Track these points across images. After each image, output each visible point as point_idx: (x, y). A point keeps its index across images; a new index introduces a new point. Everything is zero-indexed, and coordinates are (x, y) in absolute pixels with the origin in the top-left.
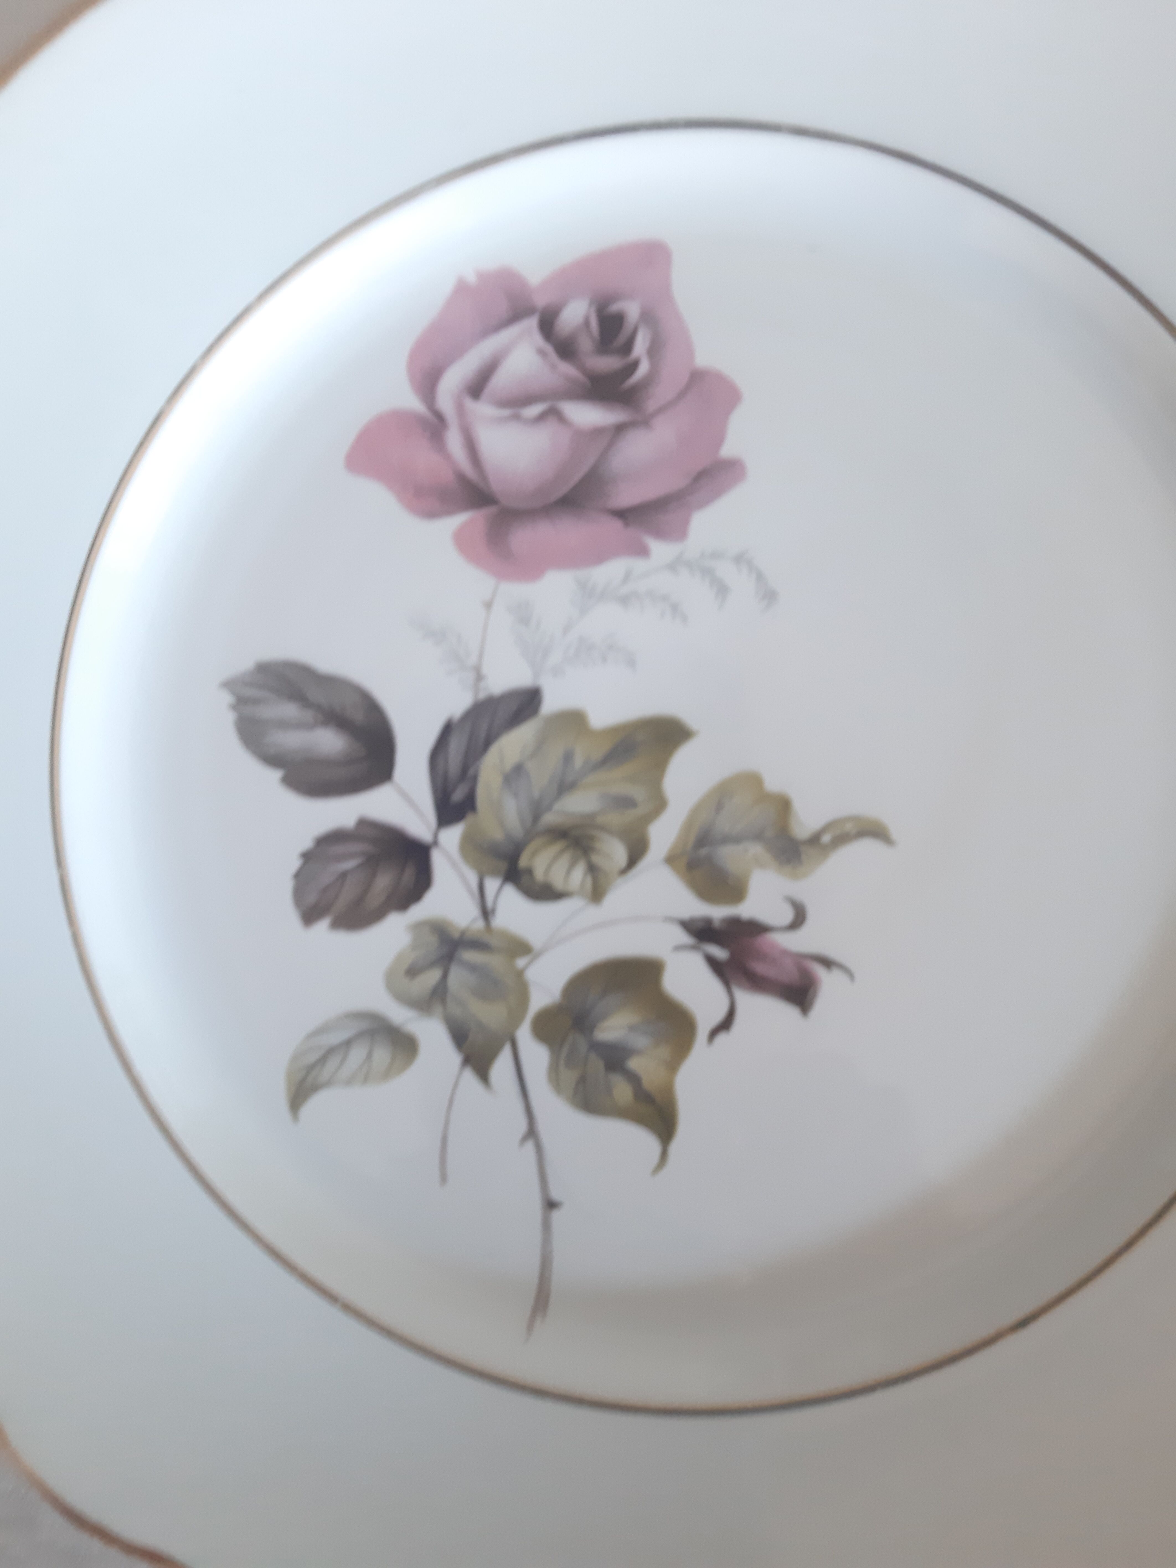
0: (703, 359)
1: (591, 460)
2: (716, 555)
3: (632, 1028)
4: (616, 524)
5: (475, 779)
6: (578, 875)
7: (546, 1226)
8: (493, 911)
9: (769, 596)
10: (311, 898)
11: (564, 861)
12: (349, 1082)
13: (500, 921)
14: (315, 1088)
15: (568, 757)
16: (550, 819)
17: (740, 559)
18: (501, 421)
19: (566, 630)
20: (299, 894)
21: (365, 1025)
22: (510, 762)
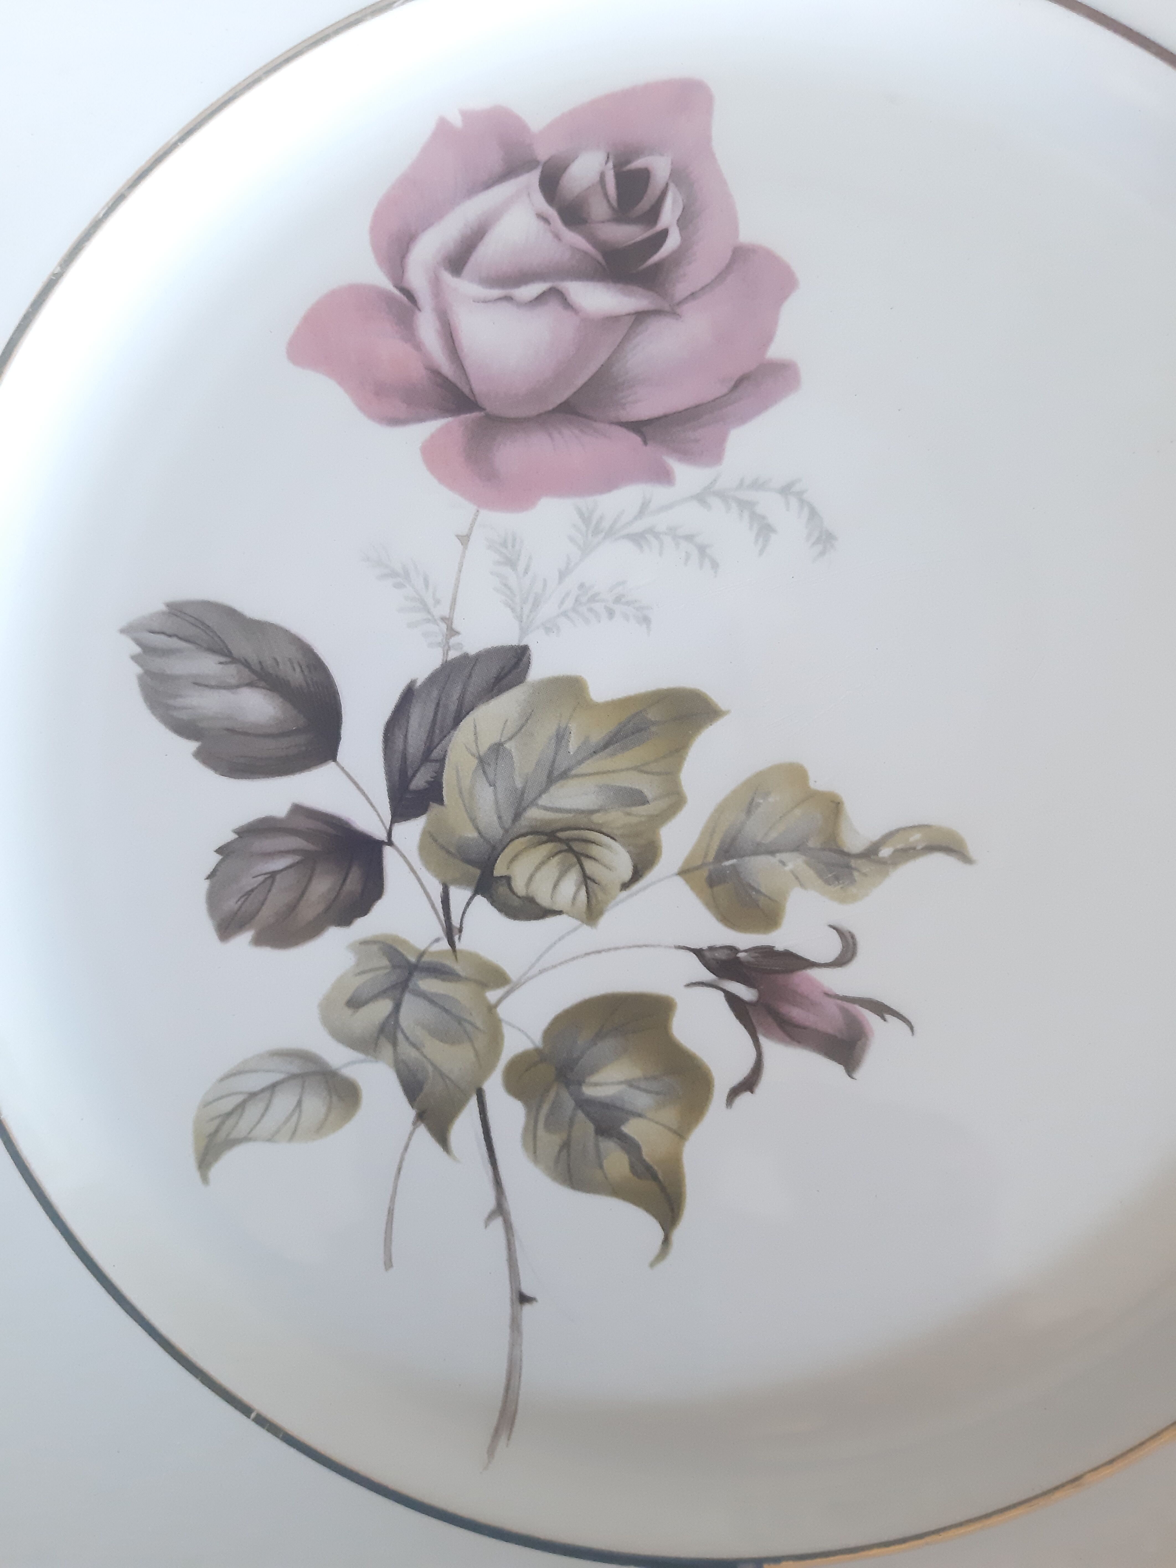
1: (602, 357)
2: (757, 485)
3: (630, 1084)
5: (442, 761)
6: (569, 887)
7: (515, 1325)
8: (460, 930)
9: (825, 540)
10: (231, 904)
11: (552, 868)
12: (271, 1139)
13: (466, 943)
14: (231, 1143)
15: (561, 737)
16: (534, 814)
17: (788, 490)
18: (487, 302)
19: (562, 575)
20: (213, 900)
21: (295, 1068)
22: (487, 742)
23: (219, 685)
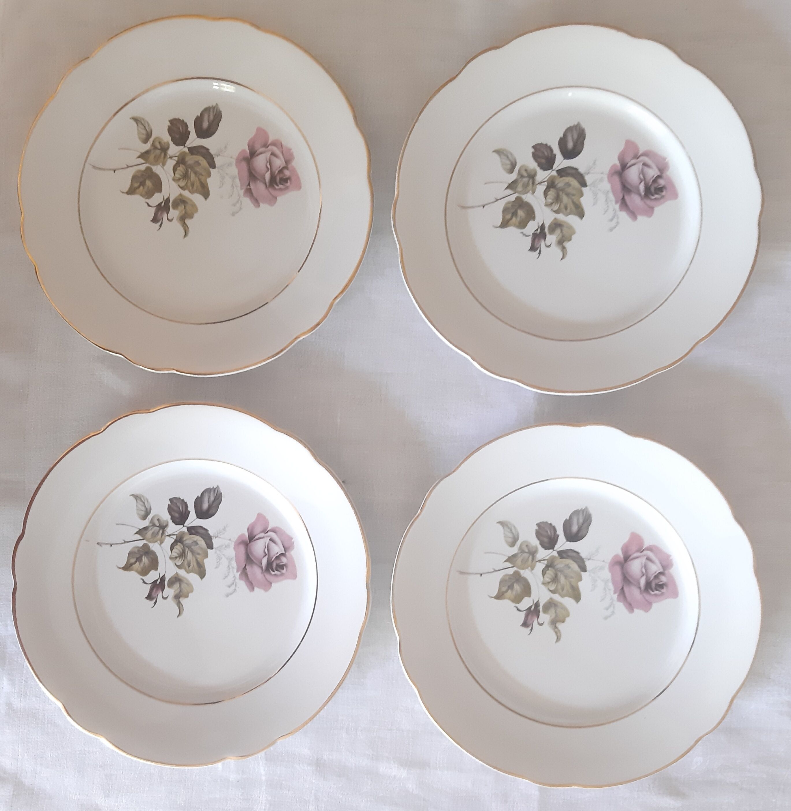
0: (655, 606)
1: (633, 582)
2: (614, 608)
3: (517, 591)
4: (621, 588)
5: (567, 558)
6: (548, 580)
7: (477, 574)
8: (540, 562)
9: (606, 618)
10: (542, 525)
11: (550, 577)
13: (538, 563)
14: (503, 526)
15: (572, 578)
16: (559, 574)
17: (613, 612)
18: (642, 564)
19: (598, 577)
21: (516, 537)
22: (571, 566)
23: (578, 523)
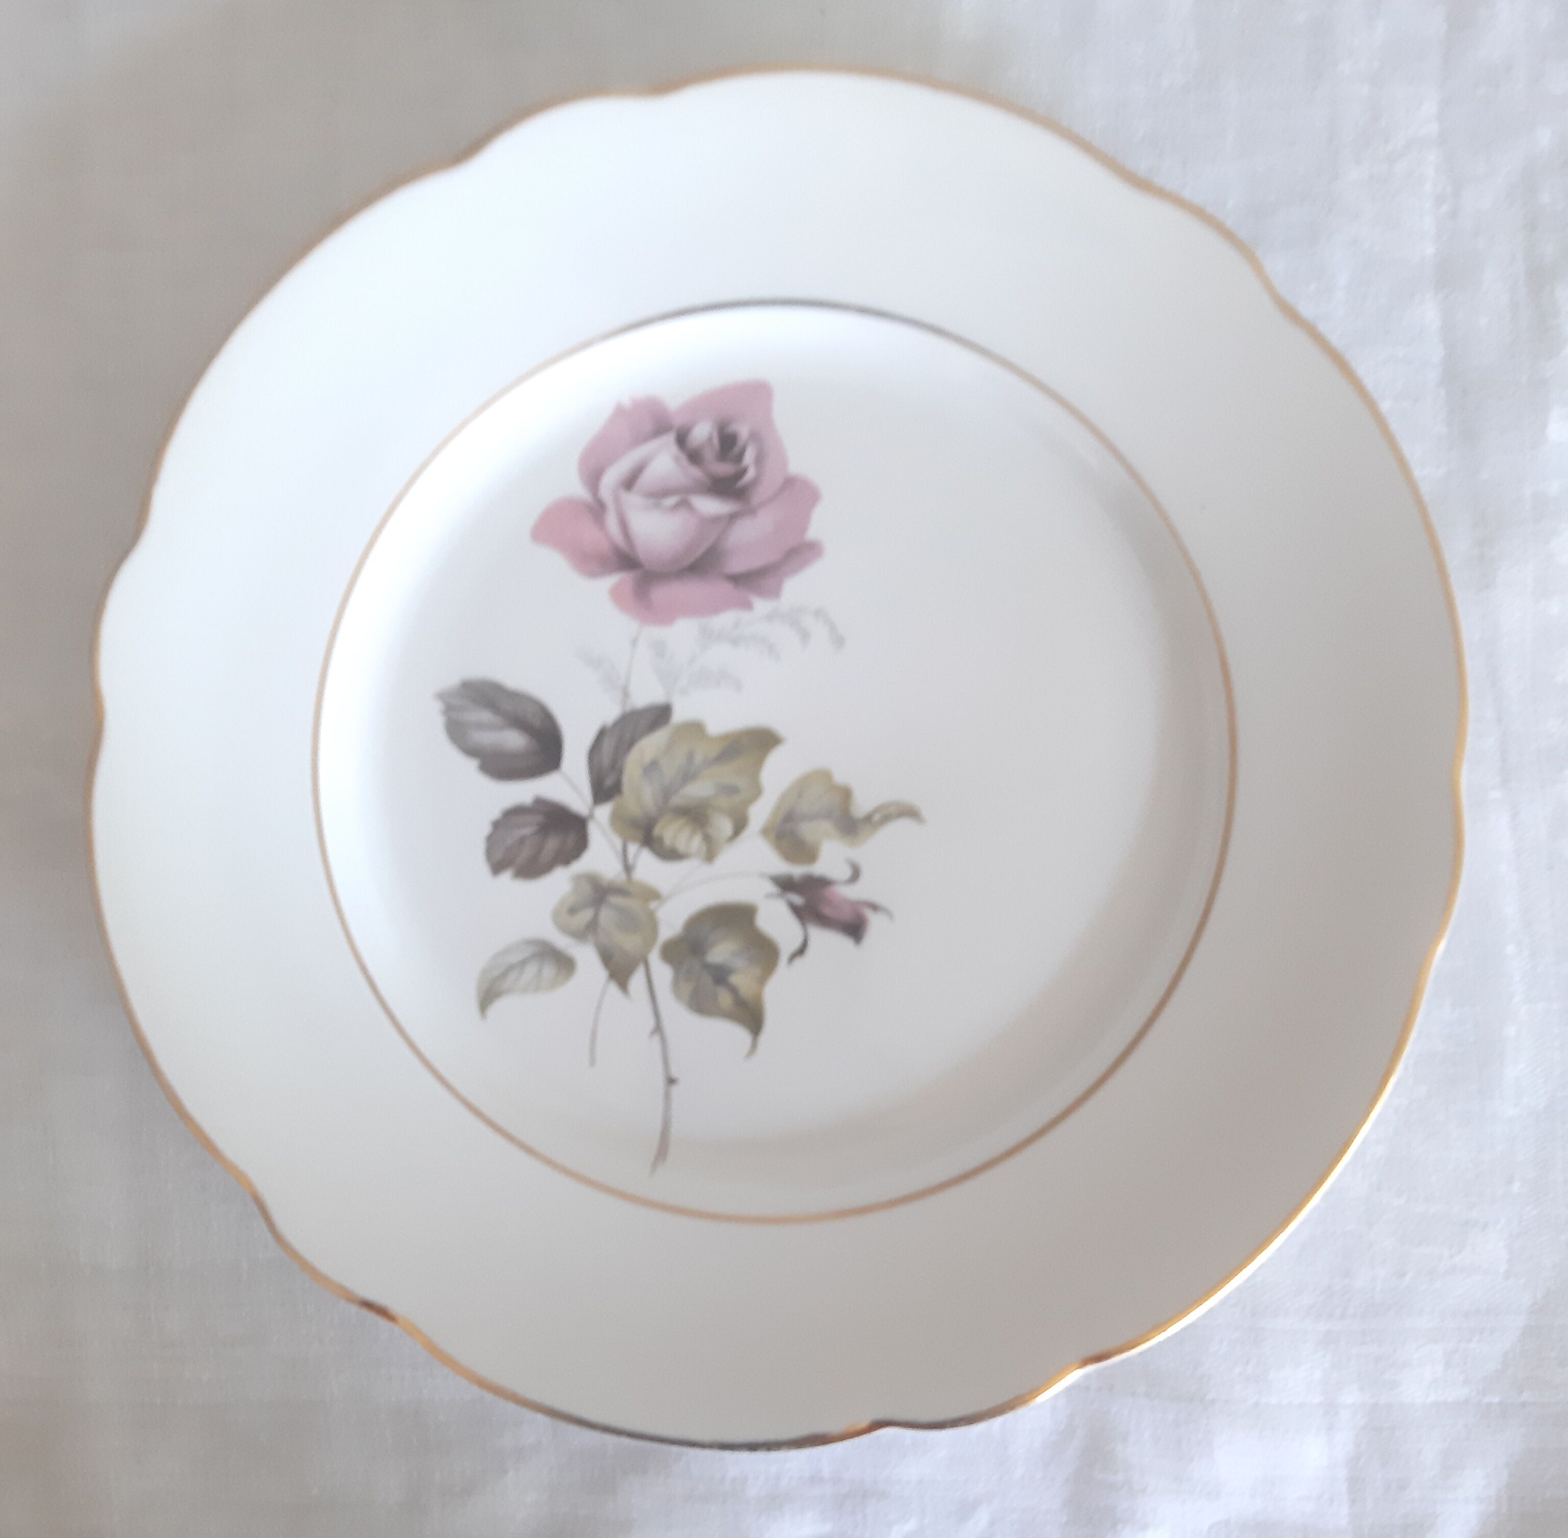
0: (797, 465)
1: (711, 539)
2: (801, 610)
3: (733, 954)
4: (731, 585)
5: (622, 770)
6: (697, 842)
7: (667, 1097)
8: (633, 867)
9: (839, 641)
10: (499, 855)
11: (686, 832)
12: (525, 991)
13: (638, 875)
14: (498, 995)
15: (690, 756)
16: (677, 800)
17: (818, 614)
18: (646, 507)
19: (691, 662)
21: (537, 949)
22: (647, 759)
23: (491, 727)
